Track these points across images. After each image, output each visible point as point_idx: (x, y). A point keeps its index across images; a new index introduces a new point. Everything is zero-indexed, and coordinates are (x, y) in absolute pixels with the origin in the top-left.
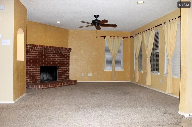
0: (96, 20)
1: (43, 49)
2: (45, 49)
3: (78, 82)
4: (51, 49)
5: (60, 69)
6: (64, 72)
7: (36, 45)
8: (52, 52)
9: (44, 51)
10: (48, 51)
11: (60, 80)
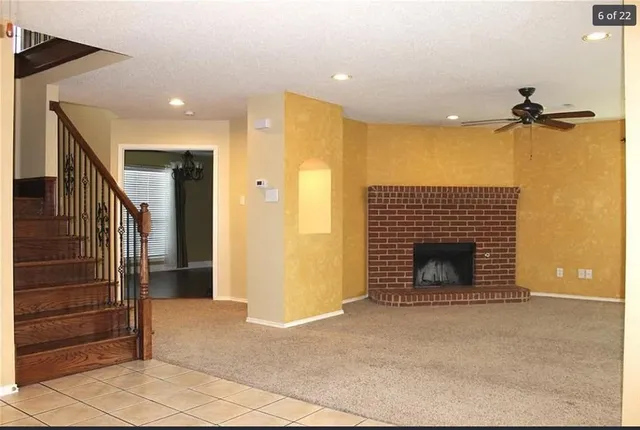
0: (527, 102)
1: (420, 195)
2: (426, 196)
3: (532, 294)
4: (445, 196)
5: (481, 251)
6: (494, 261)
7: (396, 187)
8: (450, 201)
9: (425, 201)
10: (437, 201)
11: (480, 283)
